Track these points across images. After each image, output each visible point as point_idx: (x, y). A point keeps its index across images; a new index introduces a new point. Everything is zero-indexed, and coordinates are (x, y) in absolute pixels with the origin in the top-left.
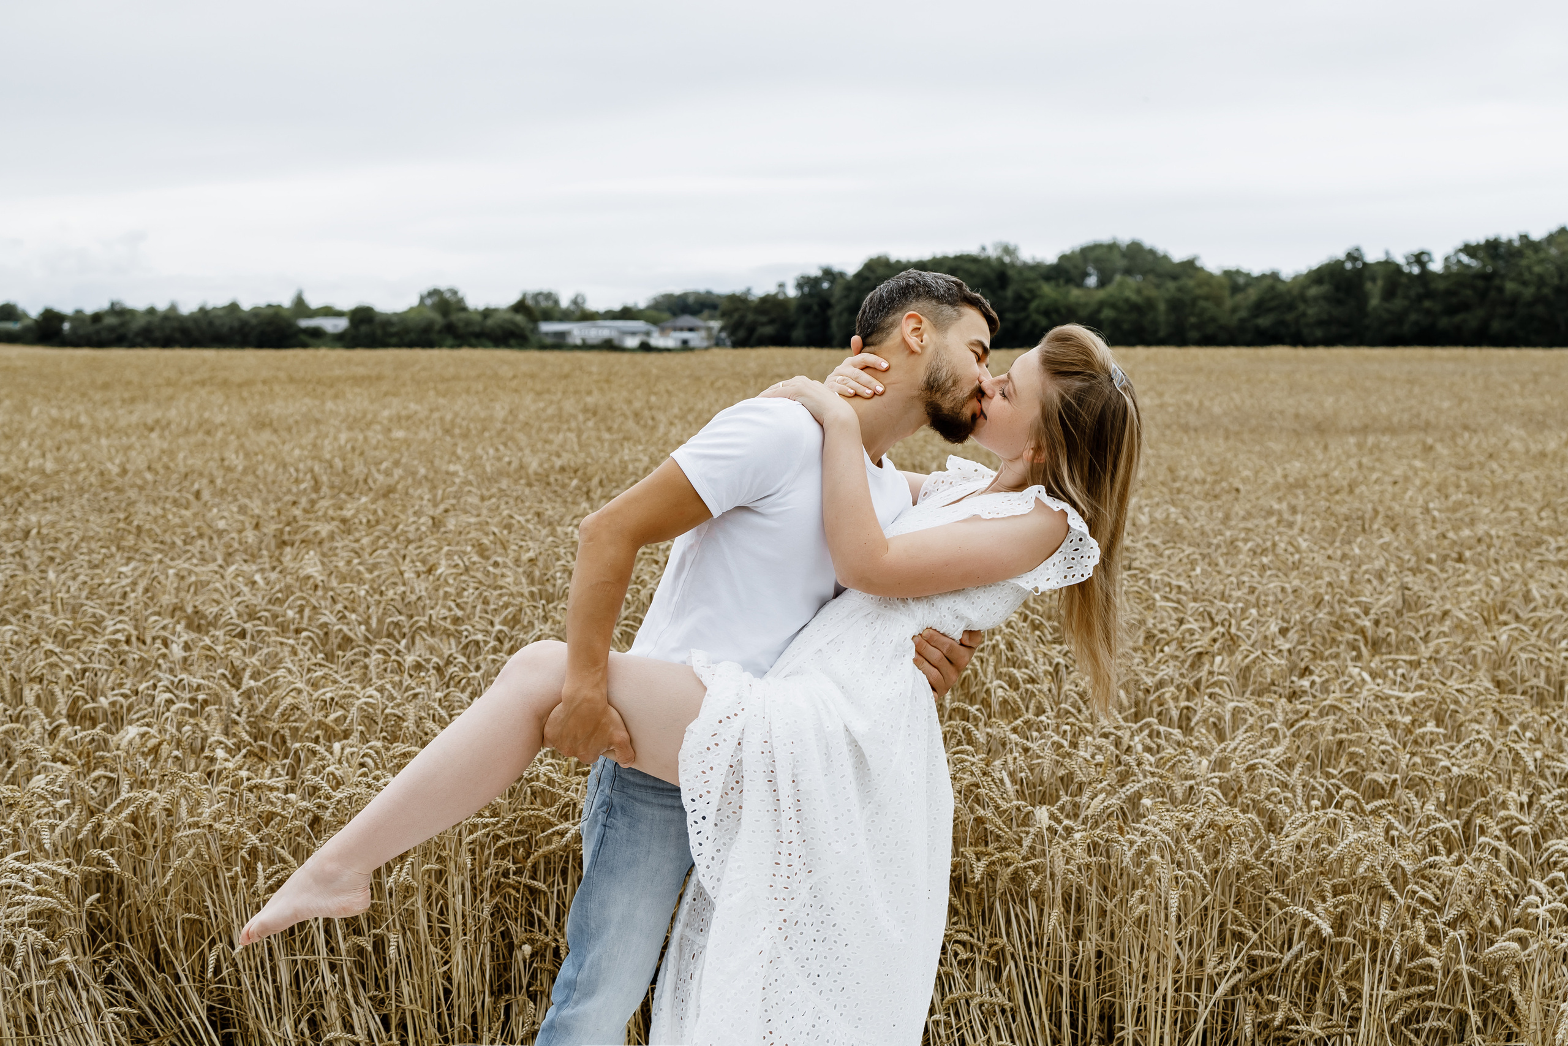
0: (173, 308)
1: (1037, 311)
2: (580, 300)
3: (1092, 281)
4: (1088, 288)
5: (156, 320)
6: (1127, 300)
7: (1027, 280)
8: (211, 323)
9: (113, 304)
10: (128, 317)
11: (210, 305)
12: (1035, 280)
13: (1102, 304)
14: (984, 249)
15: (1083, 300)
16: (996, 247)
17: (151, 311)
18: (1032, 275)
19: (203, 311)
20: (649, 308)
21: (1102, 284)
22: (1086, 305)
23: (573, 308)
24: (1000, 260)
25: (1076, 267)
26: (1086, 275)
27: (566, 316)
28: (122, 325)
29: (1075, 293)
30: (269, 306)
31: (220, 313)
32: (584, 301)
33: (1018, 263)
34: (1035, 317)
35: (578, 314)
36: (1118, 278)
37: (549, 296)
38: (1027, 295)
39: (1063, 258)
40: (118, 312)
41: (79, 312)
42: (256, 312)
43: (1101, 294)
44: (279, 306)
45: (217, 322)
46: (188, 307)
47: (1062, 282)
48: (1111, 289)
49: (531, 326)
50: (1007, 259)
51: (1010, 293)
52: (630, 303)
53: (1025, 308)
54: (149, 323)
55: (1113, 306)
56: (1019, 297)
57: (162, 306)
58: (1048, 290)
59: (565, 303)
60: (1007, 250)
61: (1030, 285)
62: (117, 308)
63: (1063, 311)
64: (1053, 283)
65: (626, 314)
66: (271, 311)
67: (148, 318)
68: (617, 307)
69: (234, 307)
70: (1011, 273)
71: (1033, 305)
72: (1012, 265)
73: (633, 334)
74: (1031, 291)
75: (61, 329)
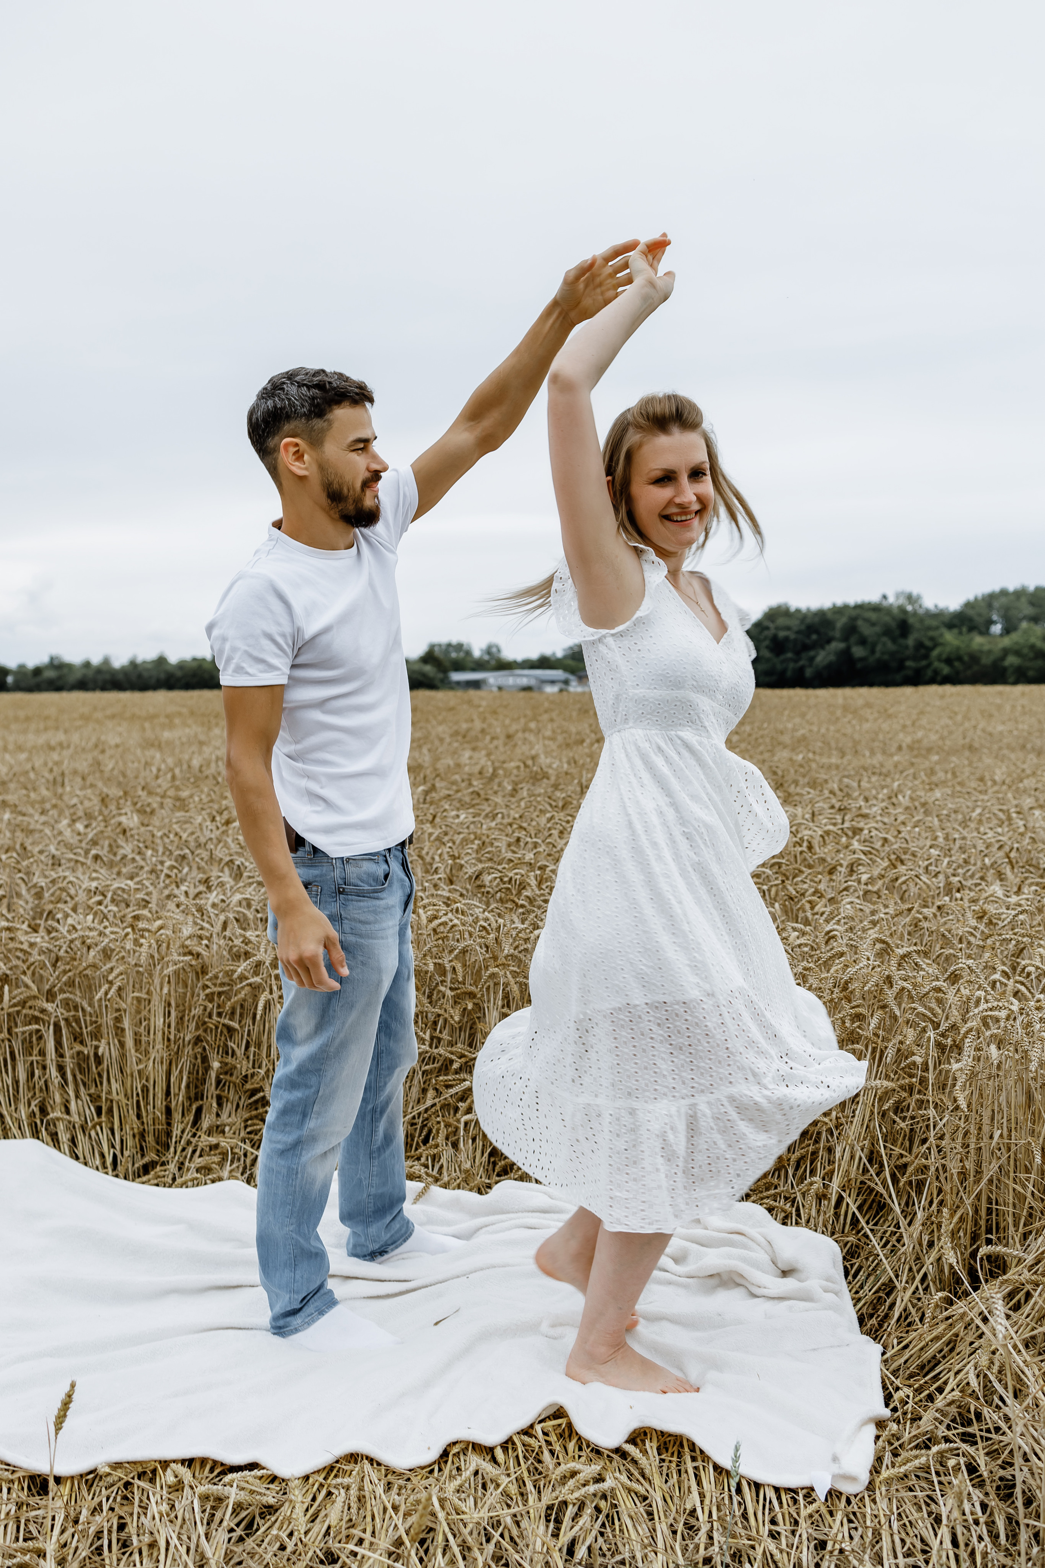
0: (106, 661)
1: (939, 659)
2: (494, 650)
3: (997, 629)
4: (994, 636)
5: (90, 673)
6: (1032, 647)
7: (929, 628)
8: (140, 676)
9: (52, 659)
10: (65, 671)
11: (140, 660)
12: (937, 628)
13: (1006, 652)
14: (885, 597)
15: (986, 648)
16: (898, 596)
17: (87, 665)
18: (934, 623)
19: (133, 664)
20: (565, 657)
21: (1007, 630)
22: (990, 652)
23: (486, 657)
24: (902, 609)
25: (980, 615)
26: (991, 622)
27: (479, 666)
28: (60, 678)
29: (978, 641)
30: (194, 659)
31: (149, 666)
32: (499, 651)
33: (921, 611)
34: (936, 664)
35: (493, 663)
36: (1024, 625)
37: (459, 647)
38: (928, 643)
39: (968, 605)
40: (56, 665)
41: (22, 667)
42: (182, 665)
43: (1006, 642)
44: (204, 660)
45: (145, 674)
46: (119, 661)
47: (964, 629)
48: (1015, 637)
49: (441, 675)
50: (909, 608)
51: (910, 641)
52: (548, 652)
53: (926, 656)
54: (85, 676)
55: (1018, 653)
56: (920, 645)
57: (96, 660)
58: (950, 637)
59: (477, 653)
60: (910, 598)
61: (931, 633)
62: (56, 662)
63: (966, 658)
64: (956, 631)
65: (544, 663)
66: (195, 664)
67: (84, 671)
68: (534, 655)
69: (161, 661)
70: (911, 621)
71: (935, 653)
72: (915, 613)
73: (553, 682)
74: (932, 639)
75: (5, 682)
